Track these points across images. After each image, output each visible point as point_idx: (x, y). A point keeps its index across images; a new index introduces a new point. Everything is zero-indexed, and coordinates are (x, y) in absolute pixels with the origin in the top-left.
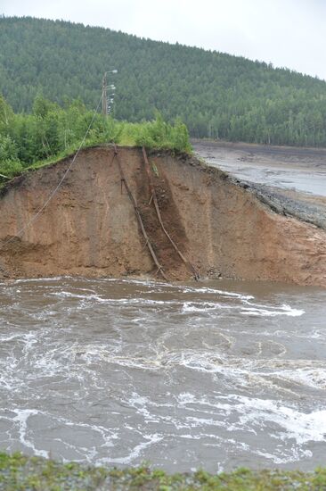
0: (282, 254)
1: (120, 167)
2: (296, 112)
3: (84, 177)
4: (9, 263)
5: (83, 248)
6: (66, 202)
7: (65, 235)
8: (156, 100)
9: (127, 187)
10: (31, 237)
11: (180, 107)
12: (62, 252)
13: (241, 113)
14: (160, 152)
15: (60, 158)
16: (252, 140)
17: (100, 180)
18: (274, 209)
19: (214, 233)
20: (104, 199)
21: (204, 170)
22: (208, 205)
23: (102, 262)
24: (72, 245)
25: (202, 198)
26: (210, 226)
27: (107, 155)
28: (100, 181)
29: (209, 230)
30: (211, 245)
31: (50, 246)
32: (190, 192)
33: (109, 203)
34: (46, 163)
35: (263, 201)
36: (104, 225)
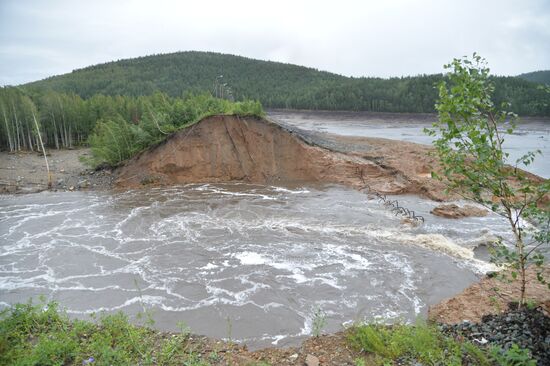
0: (310, 165)
1: (226, 125)
2: (330, 92)
3: (207, 131)
4: (170, 178)
5: (208, 168)
6: (198, 144)
7: (198, 161)
9: (229, 136)
10: (180, 164)
12: (196, 171)
13: (302, 95)
14: (246, 116)
15: (194, 122)
16: (308, 109)
18: (307, 142)
19: (275, 156)
22: (272, 142)
23: (218, 174)
24: (202, 166)
25: (269, 139)
27: (219, 120)
28: (216, 133)
29: (273, 155)
30: (274, 162)
31: (191, 167)
32: (263, 136)
33: (221, 144)
34: (187, 125)
35: (301, 139)
36: (218, 155)
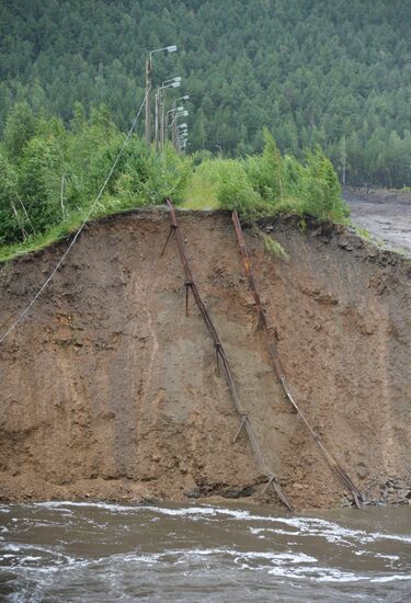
1: (183, 256)
3: (103, 279)
5: (100, 437)
6: (64, 335)
7: (60, 407)
8: (294, 107)
9: (198, 301)
11: (347, 121)
14: (273, 221)
15: (50, 240)
17: (139, 286)
19: (395, 399)
20: (148, 328)
21: (373, 259)
22: (382, 337)
24: (77, 429)
25: (369, 322)
26: (386, 383)
27: (156, 232)
28: (140, 288)
29: (386, 393)
30: (388, 426)
31: (28, 432)
32: (341, 308)
33: (159, 337)
34: (19, 251)
36: (147, 384)
